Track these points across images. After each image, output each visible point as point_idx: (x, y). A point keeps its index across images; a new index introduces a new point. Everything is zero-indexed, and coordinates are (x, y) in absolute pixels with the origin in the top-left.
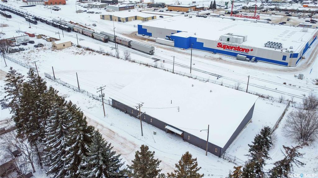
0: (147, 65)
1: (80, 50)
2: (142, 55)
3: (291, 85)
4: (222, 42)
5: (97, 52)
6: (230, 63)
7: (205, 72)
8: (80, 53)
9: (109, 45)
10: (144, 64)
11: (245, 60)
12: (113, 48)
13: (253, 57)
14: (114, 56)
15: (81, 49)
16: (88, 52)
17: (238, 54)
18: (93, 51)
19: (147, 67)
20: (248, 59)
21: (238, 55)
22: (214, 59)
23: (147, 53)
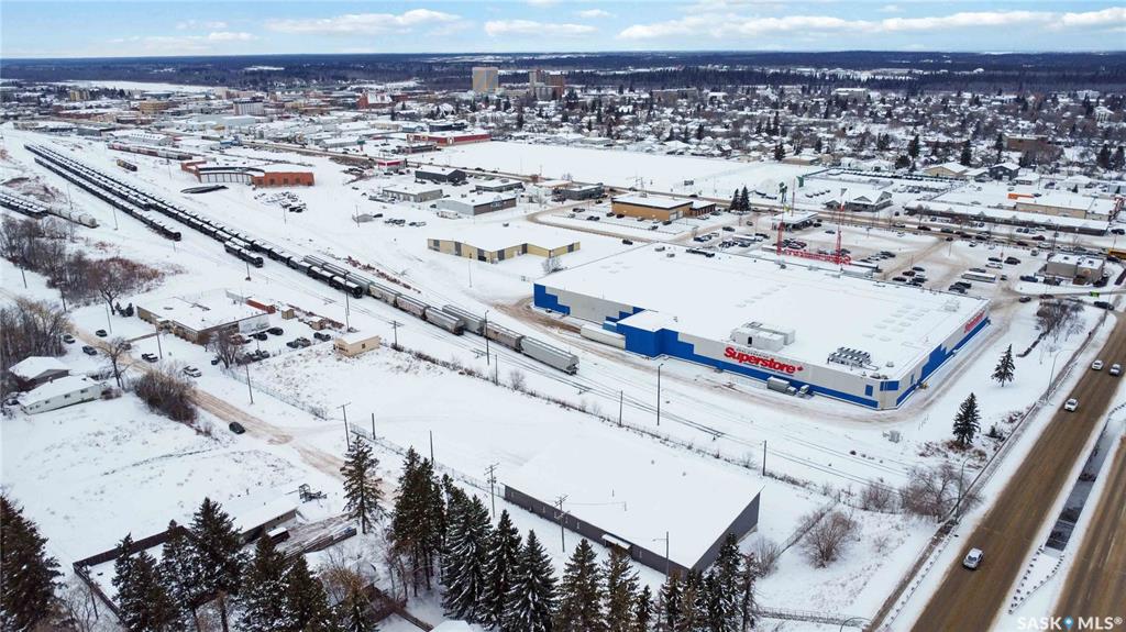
0: (564, 405)
1: (403, 358)
2: (550, 376)
3: (864, 456)
4: (735, 345)
5: (445, 364)
6: (751, 398)
7: (690, 423)
8: (406, 368)
9: (469, 343)
10: (557, 402)
11: (786, 392)
12: (479, 354)
13: (804, 384)
14: (487, 379)
15: (404, 355)
16: (424, 364)
17: (771, 375)
18: (433, 361)
19: (564, 410)
20: (793, 389)
21: (772, 378)
22: (716, 387)
23: (562, 371)
